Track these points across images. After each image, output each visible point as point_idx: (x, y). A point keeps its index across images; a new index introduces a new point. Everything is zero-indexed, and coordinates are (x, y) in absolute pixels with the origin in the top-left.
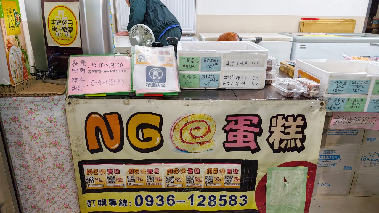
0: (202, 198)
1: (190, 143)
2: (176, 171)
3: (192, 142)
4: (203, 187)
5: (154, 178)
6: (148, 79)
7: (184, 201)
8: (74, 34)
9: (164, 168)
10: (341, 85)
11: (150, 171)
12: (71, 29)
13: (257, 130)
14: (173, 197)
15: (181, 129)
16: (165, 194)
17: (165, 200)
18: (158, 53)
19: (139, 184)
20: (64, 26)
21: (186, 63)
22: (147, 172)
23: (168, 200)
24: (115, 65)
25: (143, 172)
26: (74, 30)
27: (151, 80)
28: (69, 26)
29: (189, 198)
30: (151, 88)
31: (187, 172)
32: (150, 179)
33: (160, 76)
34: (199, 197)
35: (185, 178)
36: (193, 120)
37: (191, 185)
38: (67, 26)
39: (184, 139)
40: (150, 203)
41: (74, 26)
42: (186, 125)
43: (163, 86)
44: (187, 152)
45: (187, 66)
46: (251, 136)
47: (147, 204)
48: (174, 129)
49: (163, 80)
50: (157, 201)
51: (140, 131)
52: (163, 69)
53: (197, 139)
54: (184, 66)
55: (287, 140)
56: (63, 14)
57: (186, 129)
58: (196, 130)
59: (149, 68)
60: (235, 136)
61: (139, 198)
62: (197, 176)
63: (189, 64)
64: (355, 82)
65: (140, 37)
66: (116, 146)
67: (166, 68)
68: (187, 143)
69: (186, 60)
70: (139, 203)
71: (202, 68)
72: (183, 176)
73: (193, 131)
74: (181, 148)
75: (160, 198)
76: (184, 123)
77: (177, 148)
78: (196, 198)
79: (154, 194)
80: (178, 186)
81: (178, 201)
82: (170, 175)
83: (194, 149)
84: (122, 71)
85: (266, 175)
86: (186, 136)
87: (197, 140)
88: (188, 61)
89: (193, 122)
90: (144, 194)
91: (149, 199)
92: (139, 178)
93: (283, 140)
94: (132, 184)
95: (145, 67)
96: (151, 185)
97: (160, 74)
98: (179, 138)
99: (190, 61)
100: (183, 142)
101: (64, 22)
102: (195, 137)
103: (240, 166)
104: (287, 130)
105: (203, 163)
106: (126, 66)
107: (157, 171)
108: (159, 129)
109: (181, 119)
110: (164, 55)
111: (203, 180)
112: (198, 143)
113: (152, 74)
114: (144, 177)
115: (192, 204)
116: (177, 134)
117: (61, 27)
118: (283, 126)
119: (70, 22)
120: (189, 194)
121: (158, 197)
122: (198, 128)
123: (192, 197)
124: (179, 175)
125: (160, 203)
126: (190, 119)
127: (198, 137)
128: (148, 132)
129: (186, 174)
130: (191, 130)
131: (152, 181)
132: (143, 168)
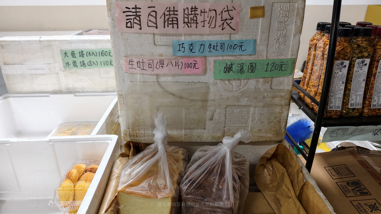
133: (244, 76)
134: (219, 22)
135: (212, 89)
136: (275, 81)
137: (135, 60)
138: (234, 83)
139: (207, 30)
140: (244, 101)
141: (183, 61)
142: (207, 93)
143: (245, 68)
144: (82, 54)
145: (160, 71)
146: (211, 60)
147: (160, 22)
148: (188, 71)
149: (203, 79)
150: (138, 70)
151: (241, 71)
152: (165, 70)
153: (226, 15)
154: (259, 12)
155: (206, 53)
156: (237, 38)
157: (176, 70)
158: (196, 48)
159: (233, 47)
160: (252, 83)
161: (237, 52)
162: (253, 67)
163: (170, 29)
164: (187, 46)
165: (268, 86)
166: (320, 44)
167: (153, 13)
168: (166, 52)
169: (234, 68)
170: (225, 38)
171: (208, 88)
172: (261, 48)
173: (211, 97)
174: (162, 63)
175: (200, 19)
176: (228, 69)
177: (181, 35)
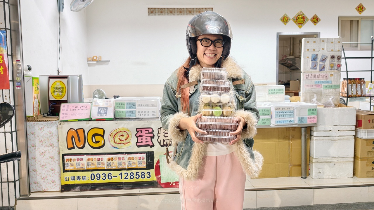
0: (126, 174)
2: (112, 159)
3: (120, 143)
4: (126, 168)
5: (101, 163)
6: (99, 112)
7: (117, 177)
8: (64, 94)
9: (106, 157)
11: (99, 159)
12: (62, 91)
13: (152, 135)
14: (111, 174)
15: (114, 136)
16: (107, 173)
17: (107, 176)
18: (105, 102)
19: (93, 167)
20: (59, 90)
21: (118, 105)
22: (97, 160)
24: (83, 107)
25: (95, 160)
26: (64, 92)
27: (100, 113)
28: (62, 90)
29: (120, 175)
30: (100, 116)
31: (118, 159)
32: (99, 164)
33: (105, 111)
34: (125, 174)
37: (120, 167)
38: (61, 90)
39: (116, 141)
40: (98, 178)
41: (64, 90)
42: (116, 134)
43: (106, 115)
44: (118, 148)
45: (119, 107)
46: (149, 139)
47: (97, 179)
48: (111, 136)
49: (106, 113)
50: (102, 177)
51: (94, 137)
52: (107, 108)
53: (122, 141)
54: (117, 107)
55: (167, 140)
56: (59, 85)
57: (117, 136)
58: (122, 136)
59: (99, 108)
60: (142, 139)
61: (93, 175)
62: (123, 161)
63: (120, 106)
65: (98, 95)
66: (82, 146)
67: (108, 108)
68: (117, 143)
69: (118, 104)
70: (93, 178)
71: (126, 107)
72: (116, 162)
73: (120, 137)
74: (114, 146)
75: (104, 175)
76: (115, 133)
77: (112, 146)
78: (123, 174)
79: (101, 173)
80: (114, 168)
81: (113, 177)
82: (109, 161)
83: (121, 147)
84: (86, 110)
85: (159, 159)
86: (117, 139)
87: (123, 142)
88: (119, 104)
89: (120, 132)
90: (95, 173)
91: (98, 176)
92: (93, 163)
93: (165, 140)
94: (89, 167)
95: (97, 108)
96: (100, 167)
97: (105, 110)
98: (113, 141)
99: (120, 104)
100: (115, 143)
101: (59, 88)
102: (121, 140)
103: (145, 155)
104: (166, 135)
105: (126, 154)
106: (89, 107)
107: (102, 159)
108: (103, 136)
109: (114, 130)
110: (108, 102)
111: (126, 164)
112: (123, 143)
113: (101, 110)
114: (95, 162)
115: (121, 178)
116: (112, 139)
117: (58, 91)
118: (164, 133)
119: (63, 88)
120: (120, 172)
121: (103, 175)
122: (123, 135)
124: (114, 161)
125: (104, 178)
126: (118, 131)
127: (123, 140)
128: (98, 138)
129: (118, 160)
130: (119, 136)
131: (100, 165)
132: (95, 158)
133: (330, 88)
134: (324, 77)
135: (323, 91)
136: (336, 89)
137: (307, 85)
138: (328, 90)
139: (322, 79)
140: (330, 94)
141: (317, 85)
142: (322, 92)
143: (330, 86)
144: (274, 90)
145: (312, 87)
146: (323, 85)
147: (313, 77)
148: (318, 87)
149: (321, 89)
150: (308, 87)
151: (329, 87)
152: (313, 87)
153: (325, 76)
154: (332, 75)
155: (322, 83)
156: (328, 80)
157: (315, 87)
158: (320, 82)
159: (327, 82)
160: (331, 90)
161: (328, 83)
162: (331, 86)
163: (315, 79)
164: (318, 82)
165: (335, 91)
166: (345, 82)
167: (312, 76)
168: (314, 83)
169: (328, 86)
170: (325, 80)
171: (322, 91)
172: (333, 82)
173: (323, 93)
174: (312, 86)
175: (321, 77)
176: (326, 87)
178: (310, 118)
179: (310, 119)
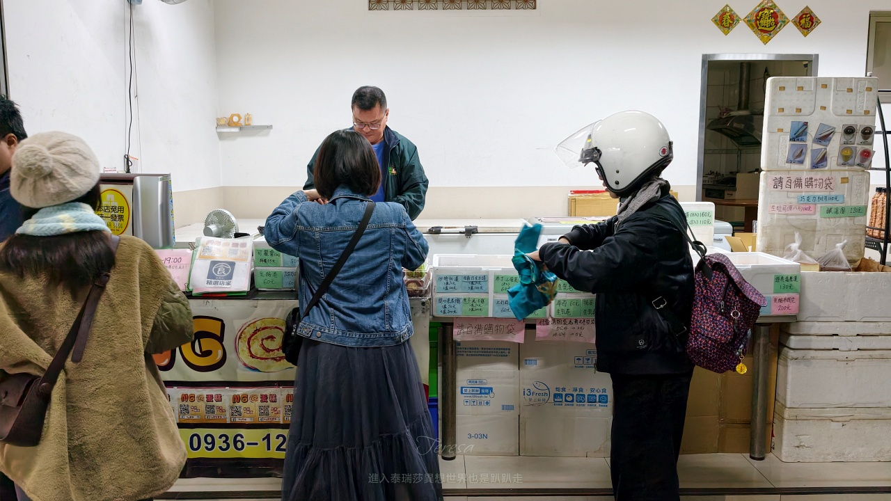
0: (281, 439)
1: (262, 359)
2: (245, 398)
3: (264, 357)
4: (282, 422)
5: (215, 408)
6: (211, 276)
7: (257, 444)
8: (124, 223)
9: (227, 394)
10: (452, 282)
11: (210, 398)
12: (121, 217)
14: (242, 437)
15: (249, 339)
16: (231, 433)
17: (231, 441)
18: (231, 245)
19: (195, 417)
20: (113, 213)
21: (264, 257)
22: (205, 399)
23: (235, 442)
24: (172, 260)
25: (200, 398)
26: (125, 218)
27: (214, 277)
28: (119, 213)
29: (264, 439)
30: (213, 286)
31: (259, 399)
32: (210, 409)
33: (226, 272)
34: (278, 437)
35: (258, 408)
36: (263, 326)
37: (265, 420)
38: (117, 214)
39: (253, 353)
40: (210, 446)
41: (125, 214)
42: (255, 332)
43: (228, 284)
44: (259, 371)
45: (265, 261)
47: (207, 448)
48: (240, 338)
49: (230, 277)
50: (219, 442)
51: (197, 342)
52: (232, 264)
53: (271, 353)
54: (261, 260)
56: (113, 199)
57: (256, 338)
58: (269, 340)
59: (214, 263)
61: (195, 438)
62: (273, 405)
63: (267, 258)
64: (468, 278)
65: (217, 226)
66: (166, 362)
67: (237, 263)
68: (258, 358)
69: (263, 252)
70: (195, 446)
71: (284, 263)
72: (254, 406)
73: (265, 341)
74: (250, 365)
75: (224, 438)
76: (251, 330)
77: (245, 365)
78: (273, 438)
79: (216, 432)
80: (248, 420)
81: (248, 444)
82: (237, 404)
83: (268, 367)
84: (180, 268)
86: (256, 348)
87: (271, 355)
88: (266, 254)
89: (264, 329)
90: (202, 432)
91: (209, 440)
92: (195, 408)
94: (186, 417)
95: (208, 262)
96: (212, 418)
97: (227, 270)
98: (247, 351)
99: (269, 254)
100: (252, 356)
101: (114, 208)
102: (268, 350)
105: (281, 387)
106: (185, 261)
107: (219, 398)
108: (220, 339)
109: (247, 325)
110: (239, 248)
111: (281, 412)
112: (273, 358)
113: (216, 270)
114: (202, 406)
115: (269, 449)
116: (243, 346)
117: (109, 215)
119: (121, 209)
120: (264, 432)
121: (220, 437)
122: (272, 338)
123: (268, 437)
124: (249, 404)
125: (224, 446)
126: (259, 325)
127: (273, 350)
128: (207, 344)
129: (258, 403)
130: (262, 340)
131: (213, 412)
132: (199, 394)
133: (838, 215)
134: (824, 185)
135: (819, 224)
136: (856, 219)
137: (776, 206)
138: (832, 220)
139: (818, 189)
140: (838, 232)
141: (803, 206)
142: (816, 226)
143: (839, 211)
145: (790, 212)
146: (819, 206)
147: (793, 185)
148: (806, 212)
149: (813, 217)
150: (777, 212)
151: (837, 212)
152: (793, 211)
153: (828, 182)
154: (846, 180)
155: (816, 202)
156: (833, 194)
157: (798, 212)
158: (811, 199)
159: (832, 198)
160: (843, 220)
161: (834, 201)
162: (843, 210)
163: (797, 189)
164: (806, 198)
165: (852, 222)
166: (880, 199)
167: (789, 180)
168: (794, 201)
169: (833, 210)
170: (827, 194)
171: (816, 222)
172: (847, 199)
173: (818, 228)
174: (791, 207)
175: (814, 183)
176: (829, 211)
177: (802, 192)
178: (780, 300)
179: (780, 304)
